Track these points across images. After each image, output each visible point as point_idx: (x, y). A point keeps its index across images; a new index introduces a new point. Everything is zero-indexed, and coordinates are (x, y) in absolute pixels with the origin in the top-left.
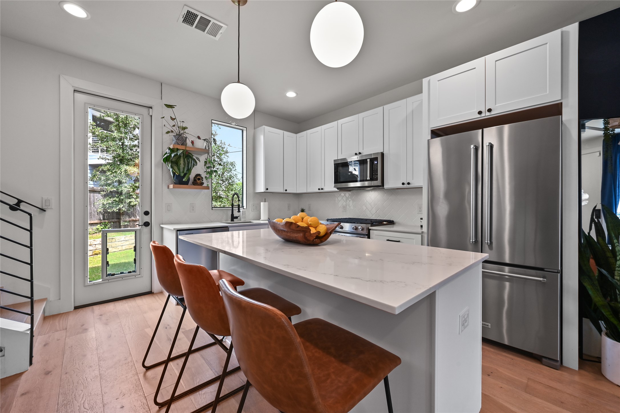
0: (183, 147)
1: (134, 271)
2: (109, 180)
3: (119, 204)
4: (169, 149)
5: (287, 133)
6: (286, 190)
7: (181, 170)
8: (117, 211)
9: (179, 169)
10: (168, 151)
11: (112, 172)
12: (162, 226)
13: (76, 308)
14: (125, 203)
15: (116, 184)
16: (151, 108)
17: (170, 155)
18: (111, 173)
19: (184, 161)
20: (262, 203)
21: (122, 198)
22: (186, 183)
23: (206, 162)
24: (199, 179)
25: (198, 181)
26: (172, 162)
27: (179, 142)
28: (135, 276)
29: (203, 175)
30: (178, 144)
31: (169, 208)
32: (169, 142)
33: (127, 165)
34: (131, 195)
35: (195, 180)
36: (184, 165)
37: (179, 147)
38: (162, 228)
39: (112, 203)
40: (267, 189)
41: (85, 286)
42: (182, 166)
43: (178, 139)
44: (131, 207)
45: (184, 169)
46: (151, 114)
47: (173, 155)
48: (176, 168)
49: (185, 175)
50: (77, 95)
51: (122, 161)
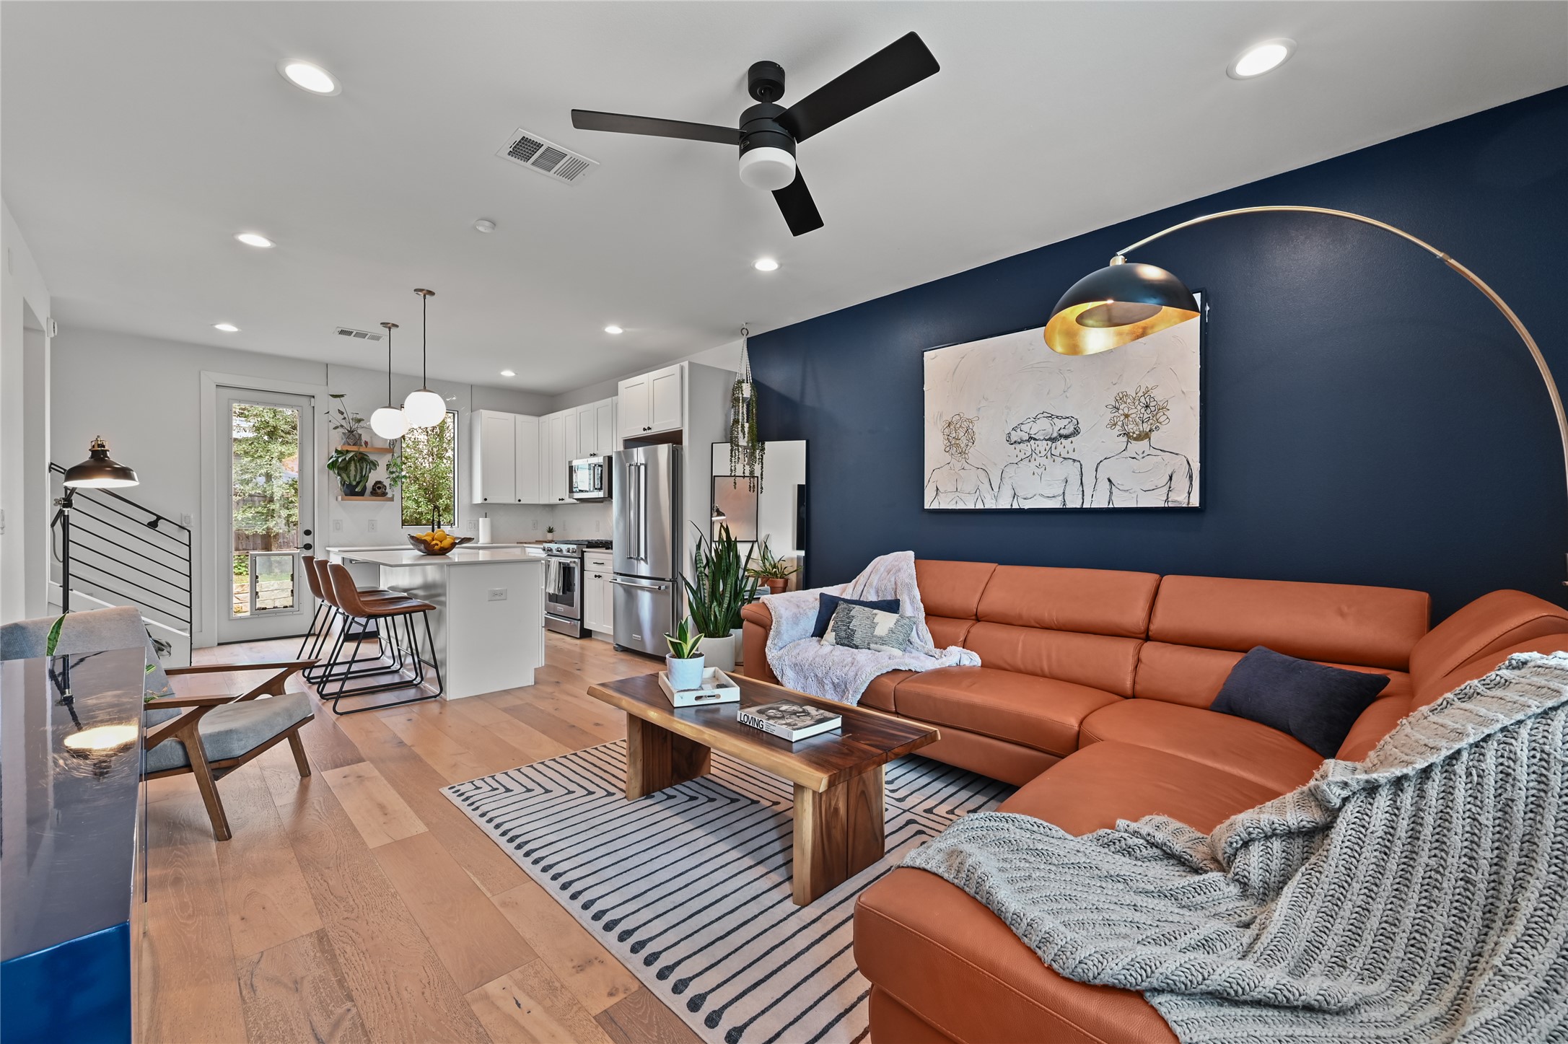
0: (355, 448)
1: (292, 606)
2: (247, 472)
3: (268, 520)
4: (337, 451)
5: (520, 417)
6: (520, 501)
7: (352, 479)
8: (264, 532)
9: (349, 477)
10: (334, 454)
11: (253, 456)
12: (328, 549)
13: (219, 644)
14: (280, 517)
15: (262, 480)
16: (313, 397)
17: (337, 460)
18: (250, 459)
19: (356, 467)
20: (481, 519)
21: (272, 507)
22: (362, 494)
23: (388, 466)
24: (379, 488)
25: (379, 491)
26: (339, 468)
27: (351, 441)
28: (293, 612)
29: (387, 483)
30: (349, 445)
31: (338, 526)
32: (337, 440)
33: (283, 443)
34: (292, 502)
35: (374, 489)
36: (356, 471)
37: (350, 448)
38: (328, 552)
39: (254, 518)
40: (486, 499)
41: (230, 620)
42: (353, 473)
43: (348, 438)
44: (291, 525)
45: (355, 476)
46: (312, 405)
47: (340, 460)
48: (345, 476)
49: (358, 483)
50: (221, 390)
51: (272, 434)
